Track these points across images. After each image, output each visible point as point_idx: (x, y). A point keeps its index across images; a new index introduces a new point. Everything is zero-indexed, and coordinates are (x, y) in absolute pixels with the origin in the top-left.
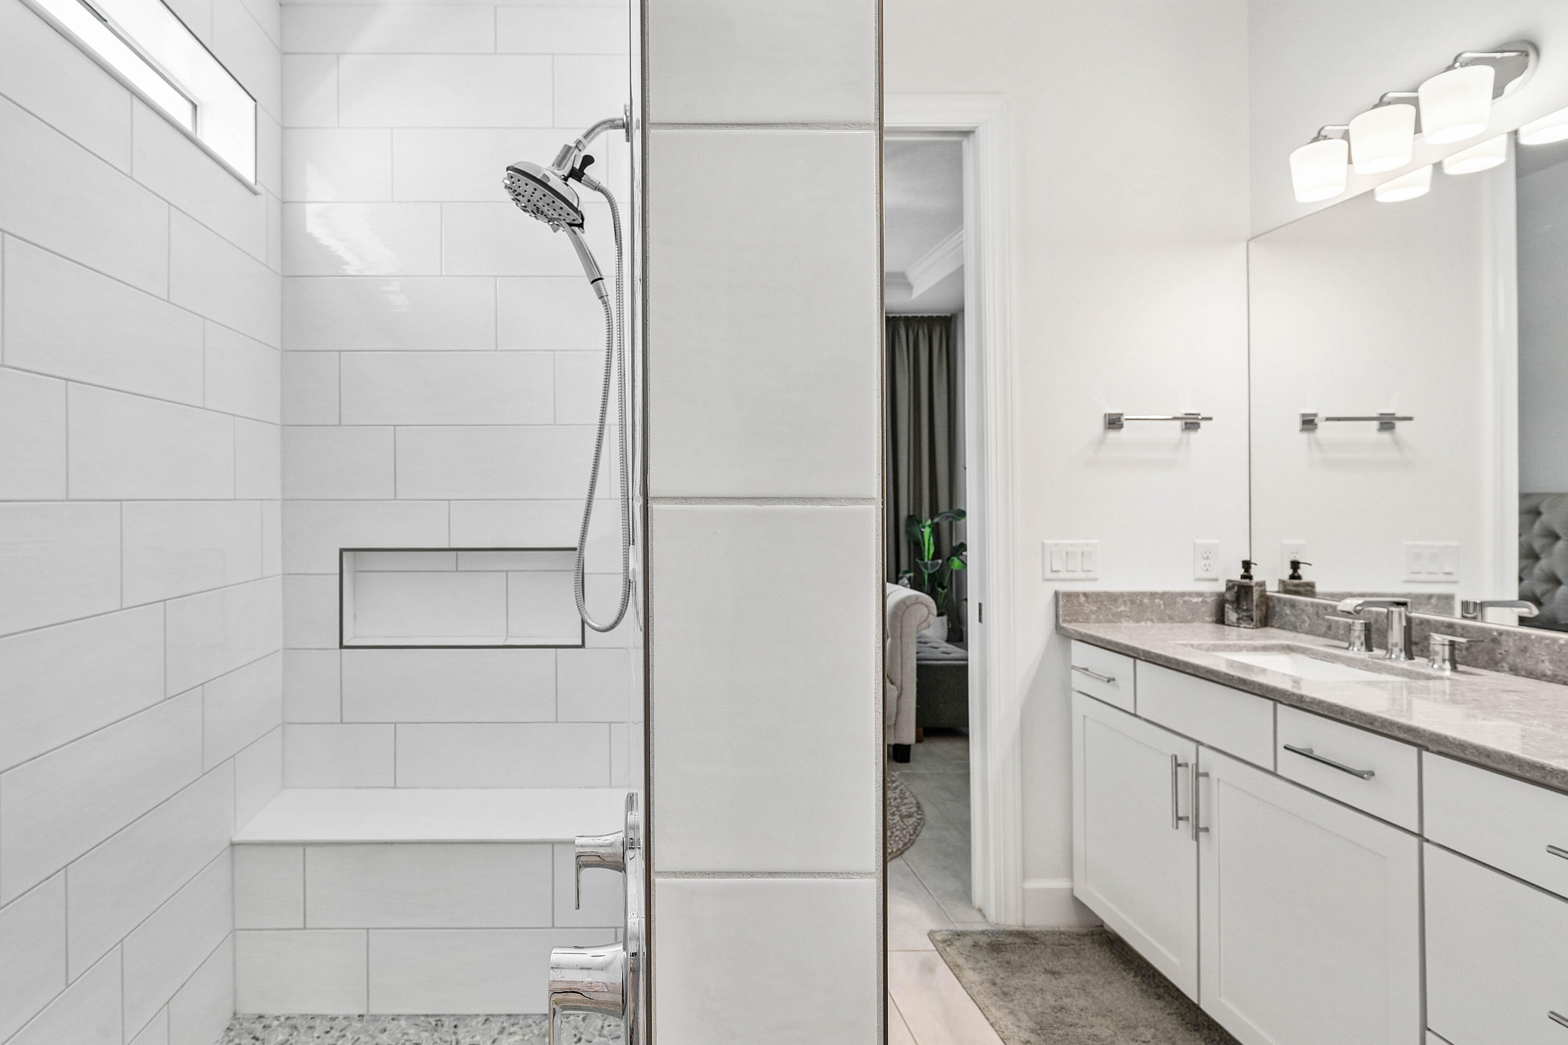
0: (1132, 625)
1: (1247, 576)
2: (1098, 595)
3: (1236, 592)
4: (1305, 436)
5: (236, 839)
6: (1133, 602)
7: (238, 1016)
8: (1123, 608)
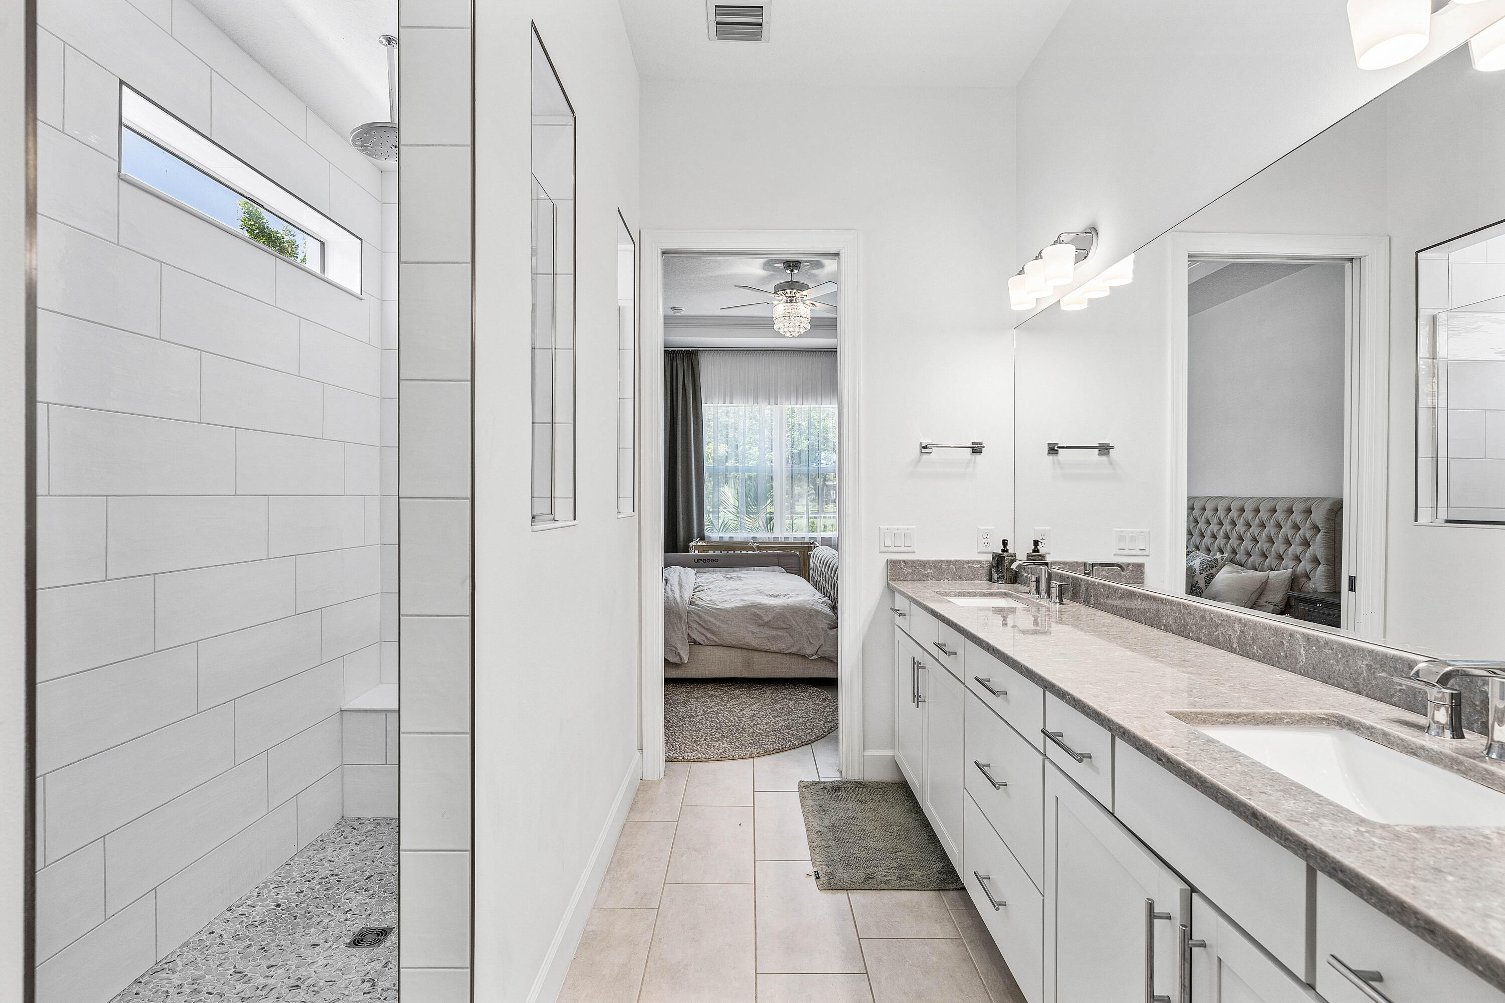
0: (934, 582)
1: (1005, 550)
2: (913, 562)
3: (997, 560)
4: (1051, 458)
5: (344, 708)
6: (935, 567)
7: (345, 818)
8: (929, 571)
